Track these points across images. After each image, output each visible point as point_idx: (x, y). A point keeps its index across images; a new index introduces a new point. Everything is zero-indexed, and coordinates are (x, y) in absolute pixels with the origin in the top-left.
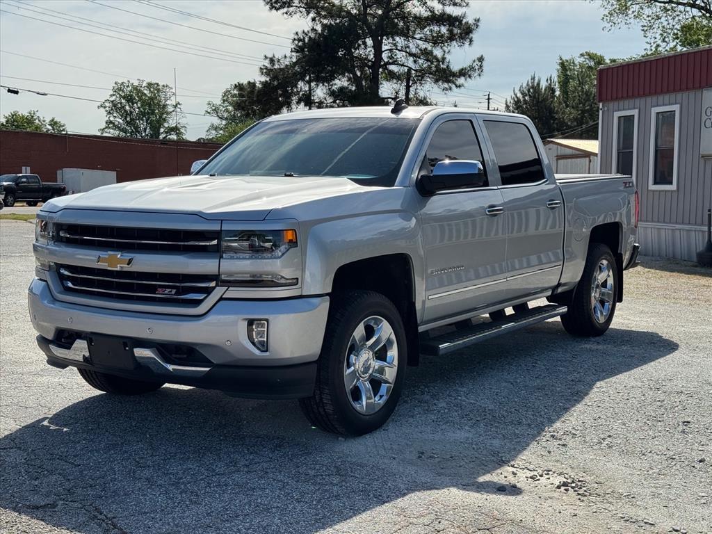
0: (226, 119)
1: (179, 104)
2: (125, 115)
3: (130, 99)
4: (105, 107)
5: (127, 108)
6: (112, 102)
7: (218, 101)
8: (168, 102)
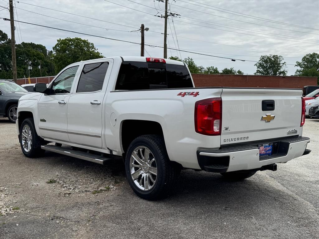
1: (285, 62)
2: (264, 67)
3: (266, 62)
4: (257, 65)
6: (259, 63)
7: (300, 61)
8: (281, 62)
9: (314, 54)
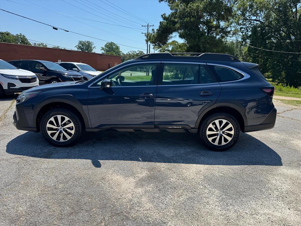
0: (106, 51)
1: (95, 47)
2: (81, 49)
3: (83, 45)
4: (76, 47)
5: (82, 47)
6: (78, 46)
7: (104, 47)
8: (92, 46)
9: (112, 43)
